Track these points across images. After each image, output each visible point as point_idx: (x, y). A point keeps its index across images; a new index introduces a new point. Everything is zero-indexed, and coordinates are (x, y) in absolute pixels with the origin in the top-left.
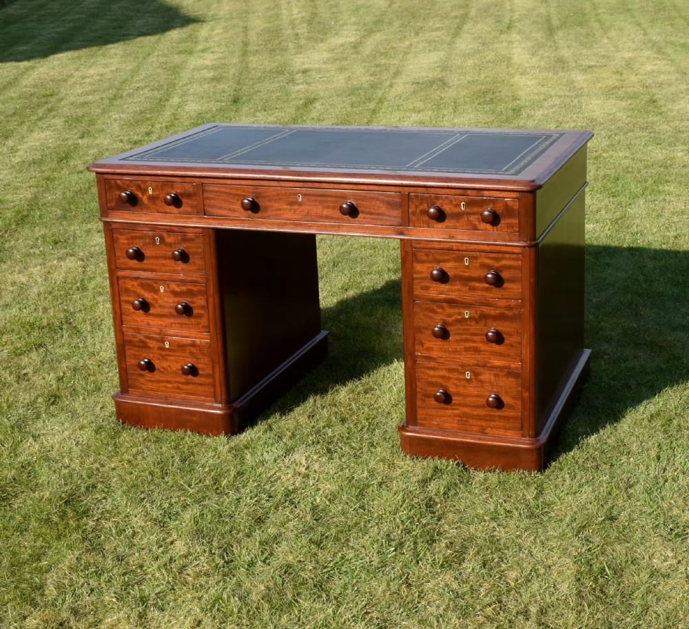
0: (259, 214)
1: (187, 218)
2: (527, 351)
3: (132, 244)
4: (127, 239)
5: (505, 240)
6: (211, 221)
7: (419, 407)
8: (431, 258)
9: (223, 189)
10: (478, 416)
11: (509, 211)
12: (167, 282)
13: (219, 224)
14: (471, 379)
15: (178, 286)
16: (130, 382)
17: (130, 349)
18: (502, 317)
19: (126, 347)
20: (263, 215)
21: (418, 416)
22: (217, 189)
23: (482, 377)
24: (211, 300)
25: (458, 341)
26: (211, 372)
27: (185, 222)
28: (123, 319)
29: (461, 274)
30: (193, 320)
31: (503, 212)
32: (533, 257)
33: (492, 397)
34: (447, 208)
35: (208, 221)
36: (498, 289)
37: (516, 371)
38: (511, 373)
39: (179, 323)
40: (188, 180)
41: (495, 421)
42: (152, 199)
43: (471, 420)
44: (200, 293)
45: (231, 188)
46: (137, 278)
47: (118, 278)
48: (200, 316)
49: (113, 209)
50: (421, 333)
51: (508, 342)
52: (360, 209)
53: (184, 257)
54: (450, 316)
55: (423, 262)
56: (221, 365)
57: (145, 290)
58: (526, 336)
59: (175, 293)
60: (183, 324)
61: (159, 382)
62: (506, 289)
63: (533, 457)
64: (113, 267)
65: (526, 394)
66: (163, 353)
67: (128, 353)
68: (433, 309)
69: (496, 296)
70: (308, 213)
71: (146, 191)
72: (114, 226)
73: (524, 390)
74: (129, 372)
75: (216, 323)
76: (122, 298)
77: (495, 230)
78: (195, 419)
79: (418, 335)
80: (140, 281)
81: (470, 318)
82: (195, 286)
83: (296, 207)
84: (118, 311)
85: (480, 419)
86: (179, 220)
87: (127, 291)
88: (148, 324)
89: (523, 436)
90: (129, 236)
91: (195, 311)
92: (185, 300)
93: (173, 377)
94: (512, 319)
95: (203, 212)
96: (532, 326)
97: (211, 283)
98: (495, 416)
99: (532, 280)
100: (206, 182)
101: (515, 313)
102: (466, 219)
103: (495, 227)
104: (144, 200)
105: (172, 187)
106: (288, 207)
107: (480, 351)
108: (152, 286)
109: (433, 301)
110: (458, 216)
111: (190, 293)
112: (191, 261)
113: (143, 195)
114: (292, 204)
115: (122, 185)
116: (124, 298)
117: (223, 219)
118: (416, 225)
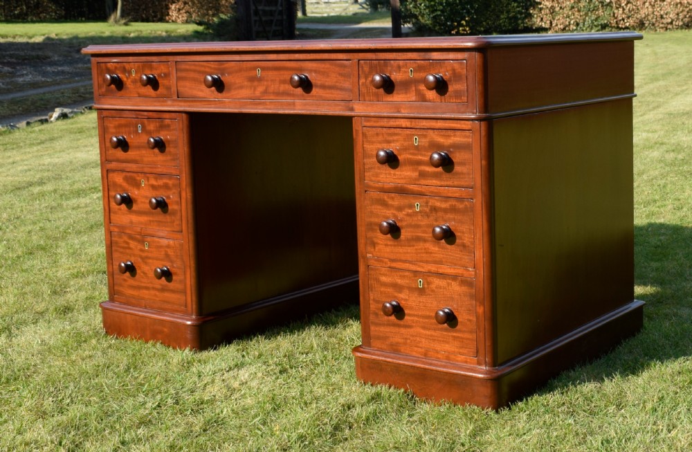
0: (224, 94)
1: (163, 101)
2: (480, 254)
3: (119, 133)
4: (115, 127)
5: (453, 112)
6: (182, 104)
7: (373, 323)
8: (380, 138)
9: (193, 67)
10: (432, 336)
11: (457, 76)
12: (148, 175)
13: (189, 106)
14: (423, 288)
15: (156, 179)
16: (116, 288)
17: (116, 251)
18: (453, 210)
19: (113, 248)
20: (228, 95)
21: (372, 333)
22: (188, 67)
23: (433, 286)
24: (184, 194)
25: (408, 240)
26: (182, 277)
27: (162, 106)
28: (112, 217)
29: (410, 156)
30: (168, 217)
31: (450, 78)
32: (483, 133)
33: (444, 312)
34: (396, 77)
35: (180, 104)
36: (448, 175)
37: (469, 279)
38: (465, 282)
39: (156, 221)
40: (164, 58)
41: (448, 343)
42: (134, 81)
43: (423, 340)
44: (174, 185)
45: (199, 66)
46: (123, 171)
47: (107, 171)
48: (174, 213)
49: (104, 95)
50: (373, 230)
51: (461, 241)
52: (313, 82)
53: (160, 145)
54: (400, 209)
55: (373, 143)
56: (193, 269)
57: (128, 183)
58: (479, 235)
59: (153, 187)
60: (159, 221)
61: (139, 288)
62: (458, 174)
63: (486, 391)
64: (104, 160)
65: (480, 310)
66: (144, 255)
67: (115, 255)
68: (384, 201)
69: (445, 183)
70: (266, 90)
71: (130, 72)
72: (105, 113)
73: (478, 304)
74: (115, 276)
75: (188, 221)
76: (110, 193)
77: (443, 101)
78: (166, 330)
79: (370, 234)
80: (124, 174)
81: (420, 212)
82: (170, 179)
83: (256, 83)
84: (107, 208)
85: (434, 340)
86: (156, 104)
87: (115, 184)
88: (131, 222)
89: (479, 363)
90: (117, 123)
91: (170, 207)
92: (162, 195)
93: (151, 283)
94: (464, 212)
95: (176, 95)
96: (485, 221)
97: (184, 175)
98: (449, 336)
99: (484, 162)
100: (179, 60)
101: (466, 205)
102: (414, 88)
103: (443, 97)
104: (128, 83)
105: (151, 68)
106: (249, 84)
107: (431, 253)
108: (135, 179)
109: (383, 190)
110: (407, 85)
111: (166, 187)
112: (167, 150)
113: (127, 78)
114: (252, 79)
115: (111, 68)
116: (112, 193)
117: (192, 101)
118: (367, 98)
